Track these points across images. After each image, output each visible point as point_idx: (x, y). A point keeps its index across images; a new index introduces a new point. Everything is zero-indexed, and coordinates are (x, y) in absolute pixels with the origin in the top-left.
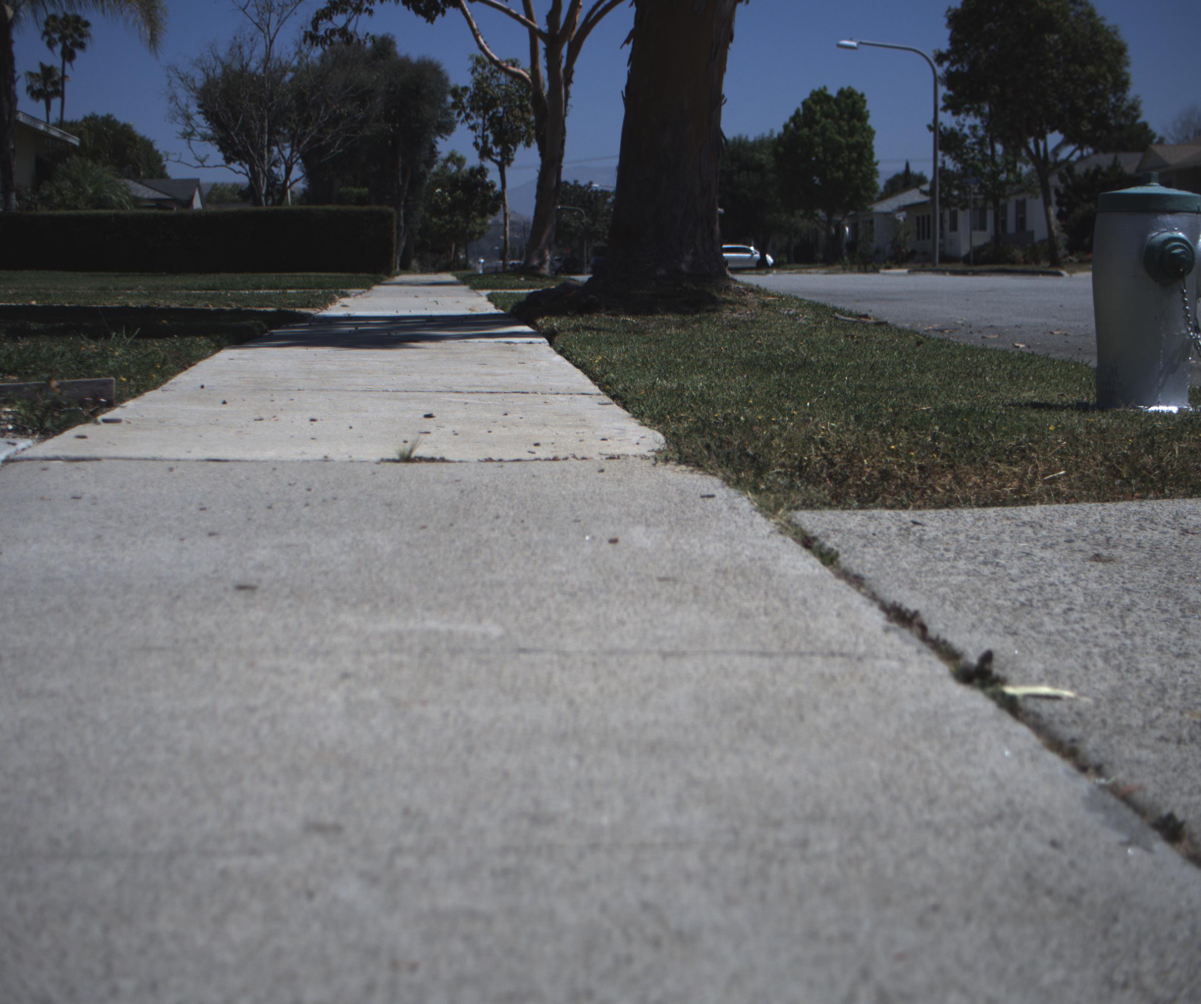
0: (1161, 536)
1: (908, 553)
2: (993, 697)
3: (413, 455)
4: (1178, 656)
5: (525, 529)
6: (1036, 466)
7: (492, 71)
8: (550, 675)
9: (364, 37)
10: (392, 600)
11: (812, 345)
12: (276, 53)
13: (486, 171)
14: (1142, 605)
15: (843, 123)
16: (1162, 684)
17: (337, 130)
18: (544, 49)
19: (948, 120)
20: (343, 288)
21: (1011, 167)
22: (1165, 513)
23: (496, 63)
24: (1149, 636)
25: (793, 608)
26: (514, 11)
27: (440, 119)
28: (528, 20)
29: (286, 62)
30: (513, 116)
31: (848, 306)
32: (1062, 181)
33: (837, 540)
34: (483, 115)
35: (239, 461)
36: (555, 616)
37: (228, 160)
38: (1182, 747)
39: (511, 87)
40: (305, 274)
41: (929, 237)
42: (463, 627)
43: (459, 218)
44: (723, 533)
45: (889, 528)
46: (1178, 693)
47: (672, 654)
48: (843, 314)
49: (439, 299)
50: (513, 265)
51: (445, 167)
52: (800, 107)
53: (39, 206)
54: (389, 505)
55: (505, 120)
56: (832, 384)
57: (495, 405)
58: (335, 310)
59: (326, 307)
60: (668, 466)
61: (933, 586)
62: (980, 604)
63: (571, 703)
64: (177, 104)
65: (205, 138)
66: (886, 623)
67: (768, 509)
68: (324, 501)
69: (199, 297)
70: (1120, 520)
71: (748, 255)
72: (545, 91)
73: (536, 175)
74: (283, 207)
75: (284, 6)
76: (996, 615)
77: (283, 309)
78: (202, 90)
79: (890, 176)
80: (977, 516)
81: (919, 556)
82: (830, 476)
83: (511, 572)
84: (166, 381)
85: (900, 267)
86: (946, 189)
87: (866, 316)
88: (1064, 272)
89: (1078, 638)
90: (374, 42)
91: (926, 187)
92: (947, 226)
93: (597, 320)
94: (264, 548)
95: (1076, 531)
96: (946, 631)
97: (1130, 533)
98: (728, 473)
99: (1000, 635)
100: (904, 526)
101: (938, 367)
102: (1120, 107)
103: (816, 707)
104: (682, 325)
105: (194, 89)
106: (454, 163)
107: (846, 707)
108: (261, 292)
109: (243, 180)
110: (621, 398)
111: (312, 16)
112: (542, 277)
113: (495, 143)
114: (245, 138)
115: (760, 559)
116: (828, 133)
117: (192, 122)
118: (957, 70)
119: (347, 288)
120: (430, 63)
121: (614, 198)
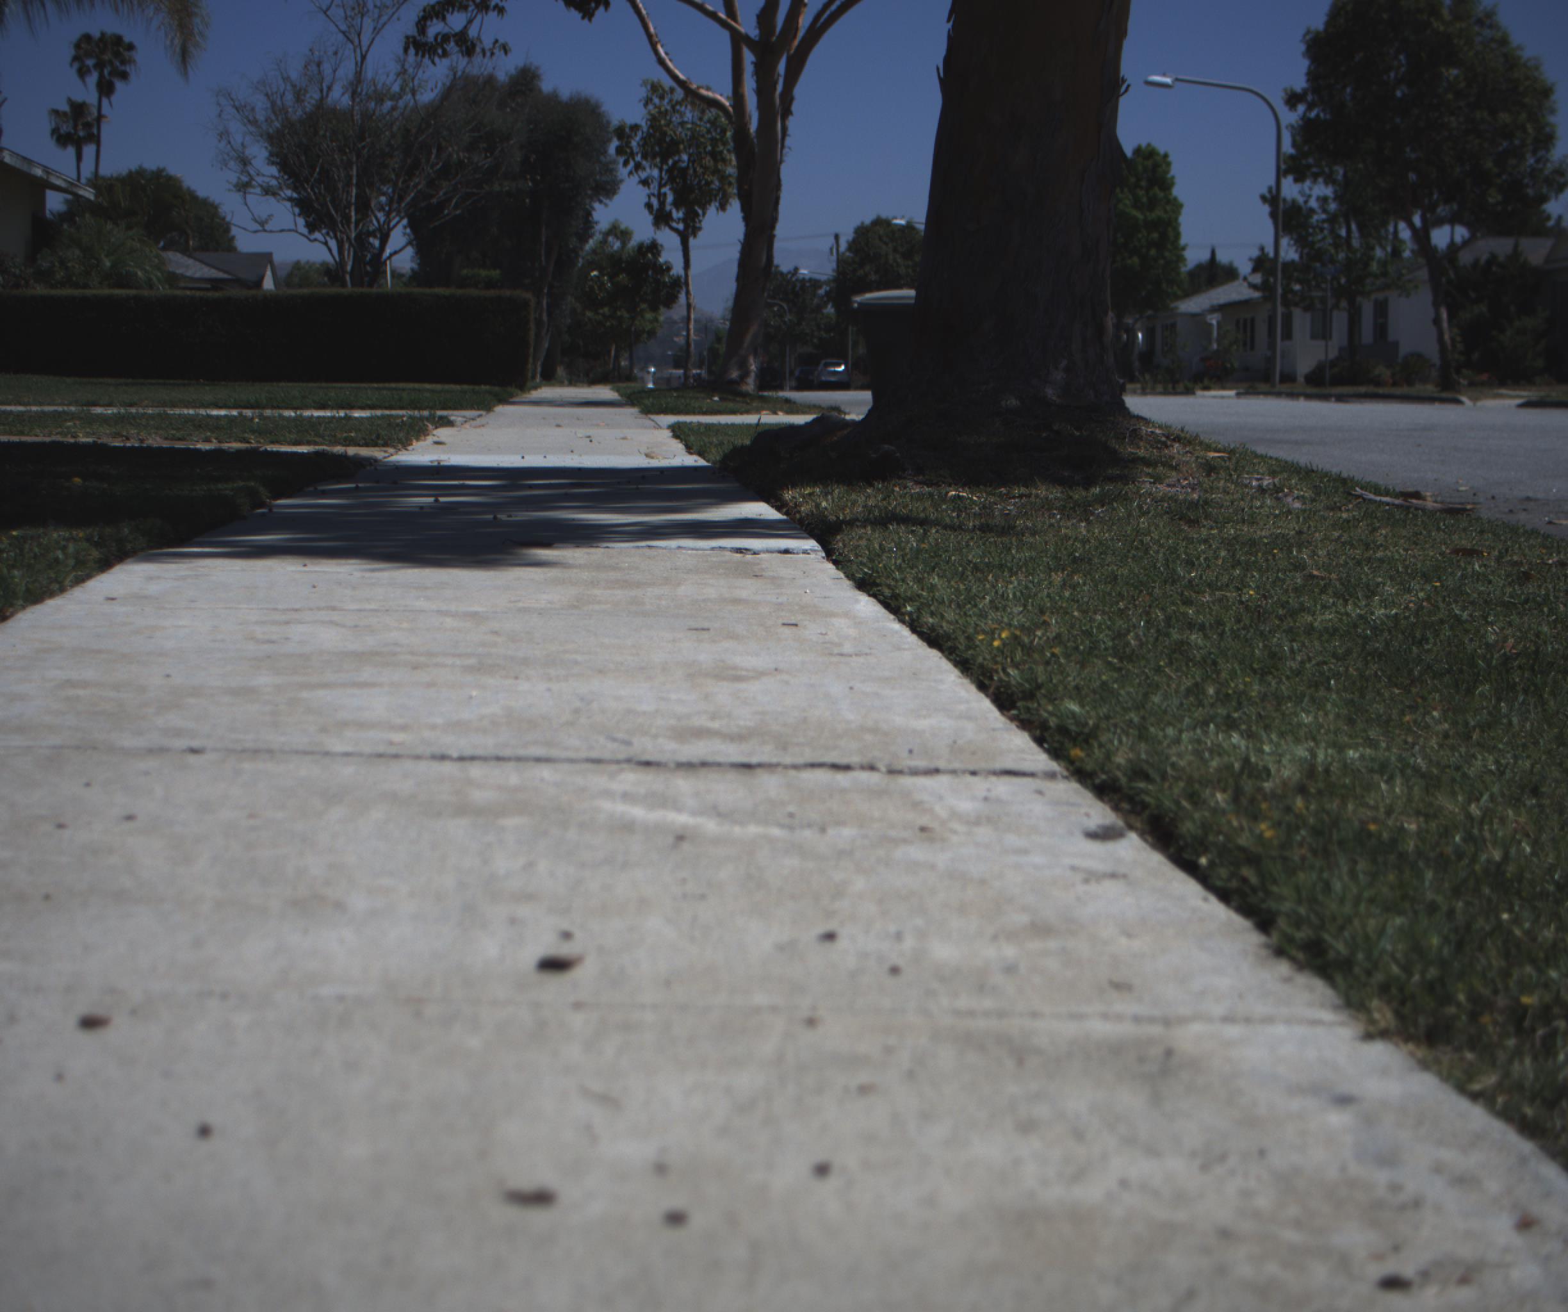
7: (674, 102)
9: (491, 46)
12: (369, 73)
13: (660, 248)
15: (1140, 192)
17: (453, 182)
18: (752, 63)
19: (1291, 189)
20: (447, 410)
23: (682, 86)
26: (710, 8)
27: (598, 177)
28: (729, 21)
29: (384, 85)
30: (701, 166)
34: (659, 165)
39: (700, 126)
41: (1254, 348)
43: (622, 312)
51: (604, 242)
53: (31, 283)
55: (691, 171)
58: (419, 453)
59: (406, 447)
64: (229, 143)
65: (268, 191)
72: (753, 126)
74: (379, 290)
75: (382, 8)
77: (326, 449)
79: (1195, 264)
85: (1224, 388)
86: (1284, 282)
88: (1464, 399)
92: (1278, 333)
93: (905, 498)
102: (1541, 170)
105: (254, 122)
106: (616, 236)
111: (417, 14)
112: (744, 395)
113: (677, 204)
114: (323, 191)
117: (249, 168)
118: (1316, 116)
119: (454, 409)
120: (587, 102)
121: (828, 288)
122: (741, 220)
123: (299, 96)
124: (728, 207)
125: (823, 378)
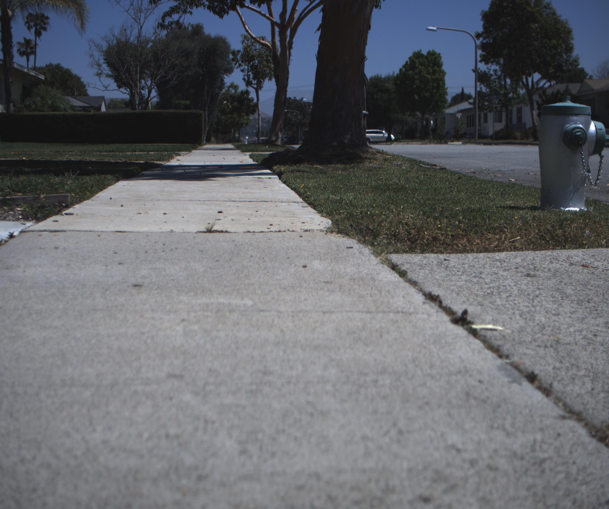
0: (560, 266)
1: (440, 272)
2: (467, 329)
3: (213, 229)
4: (554, 315)
5: (265, 261)
6: (507, 235)
7: (252, 42)
8: (273, 320)
9: (188, 25)
10: (203, 291)
11: (407, 179)
12: (143, 33)
13: (249, 93)
14: (544, 295)
15: (430, 68)
16: (544, 325)
17: (174, 72)
18: (278, 31)
19: (482, 67)
20: (177, 151)
21: (515, 91)
22: (563, 256)
23: (254, 38)
24: (543, 307)
25: (383, 294)
26: (263, 13)
27: (226, 66)
28: (270, 17)
29: (149, 38)
30: (263, 65)
31: (427, 160)
32: (540, 98)
33: (407, 267)
34: (247, 64)
35: (131, 232)
36: (276, 297)
37: (119, 87)
38: (546, 349)
39: (262, 50)
40: (158, 144)
41: (473, 126)
42: (235, 302)
43: (235, 116)
44: (355, 263)
45: (433, 262)
46: (550, 329)
47: (327, 312)
48: (424, 164)
49: (225, 157)
50: (263, 139)
51: (228, 90)
52: (408, 60)
53: (24, 110)
54: (202, 251)
55: (259, 67)
56: (414, 197)
57: (252, 207)
58: (174, 162)
59: (169, 161)
60: (333, 235)
61: (449, 286)
62: (469, 293)
63: (282, 331)
64: (94, 59)
65: (108, 76)
66: (424, 300)
67: (377, 253)
68: (171, 249)
69: (106, 156)
70: (542, 258)
71: (382, 135)
72: (279, 53)
73: (274, 95)
74: (147, 111)
75: (147, 10)
76: (476, 298)
77: (148, 162)
78: (106, 51)
79: (454, 95)
80: (475, 257)
81: (445, 273)
82: (409, 239)
83: (257, 279)
84: (93, 196)
85: (458, 141)
86: (482, 102)
87: (435, 165)
89: (510, 307)
90: (193, 27)
91: (472, 101)
92: (482, 120)
93: (303, 167)
94: (145, 269)
95: (520, 264)
96: (451, 304)
97: (546, 264)
98: (360, 237)
99: (475, 305)
100: (440, 261)
101: (467, 189)
102: (568, 60)
103: (388, 332)
104: (344, 170)
105: (102, 51)
106: (233, 88)
107: (401, 332)
108: (137, 153)
109: (127, 97)
110: (313, 204)
111: (162, 14)
112: (277, 146)
113: (254, 78)
114: (128, 76)
115: (371, 274)
116: (422, 74)
117: (101, 68)
118: (487, 42)
119: (179, 151)
120: (222, 38)
122: (275, 85)
123: (118, 41)
124: (272, 80)
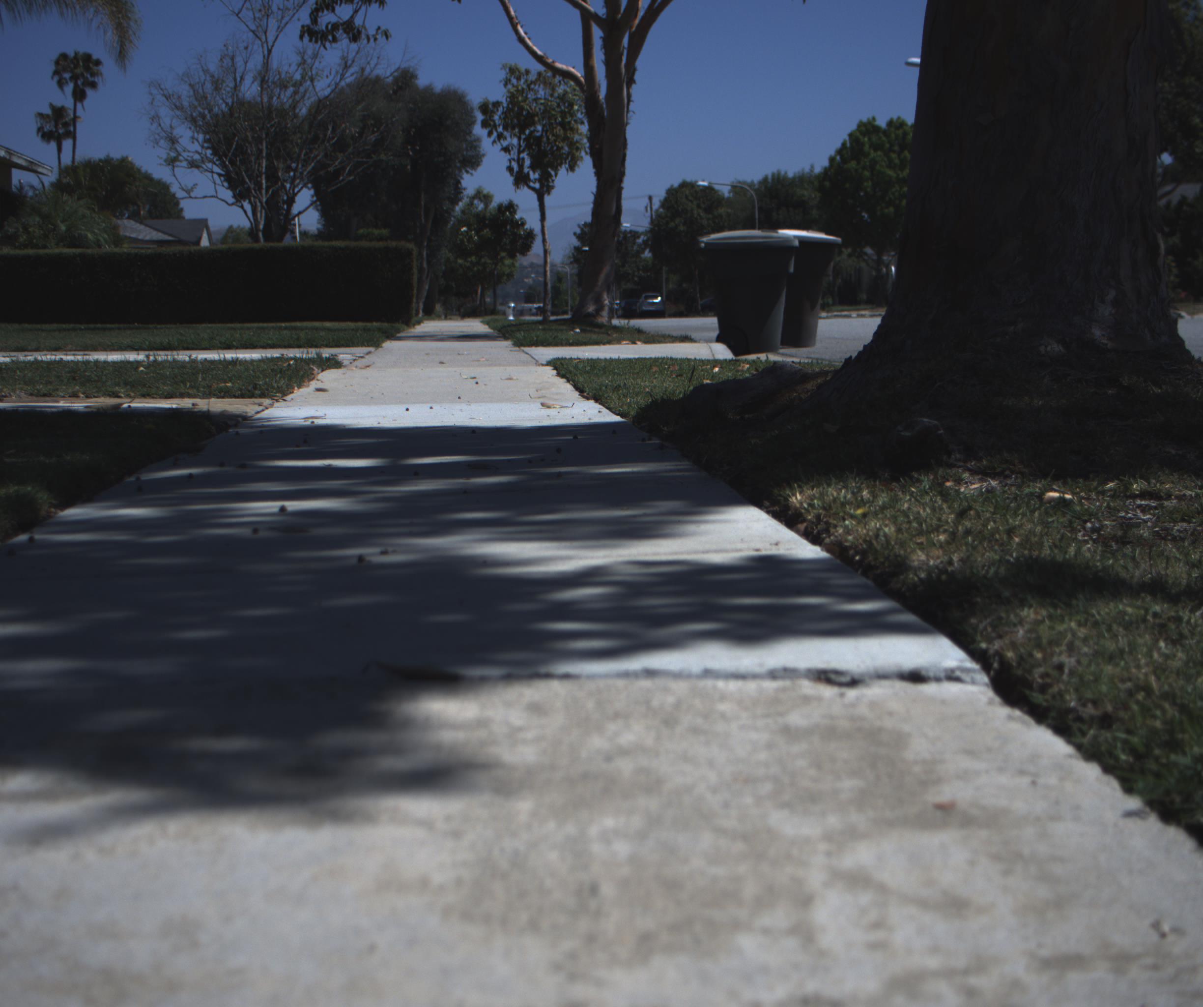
7: (529, 82)
9: (374, 32)
12: (274, 64)
13: (516, 207)
15: (894, 156)
17: (347, 153)
18: (601, 38)
20: (337, 347)
27: (465, 153)
29: (287, 74)
30: (553, 135)
34: (518, 135)
39: (551, 101)
43: (486, 259)
51: (471, 204)
55: (545, 139)
59: (285, 395)
64: (160, 125)
65: (192, 164)
72: (602, 94)
75: (284, 10)
78: (189, 108)
90: (395, 77)
105: (180, 108)
106: (480, 199)
112: (601, 326)
113: (533, 167)
114: (238, 164)
116: (878, 167)
117: (177, 146)
119: (342, 347)
120: (455, 93)
121: (645, 238)
122: (593, 175)
123: (217, 85)
124: (576, 168)
125: (644, 308)
